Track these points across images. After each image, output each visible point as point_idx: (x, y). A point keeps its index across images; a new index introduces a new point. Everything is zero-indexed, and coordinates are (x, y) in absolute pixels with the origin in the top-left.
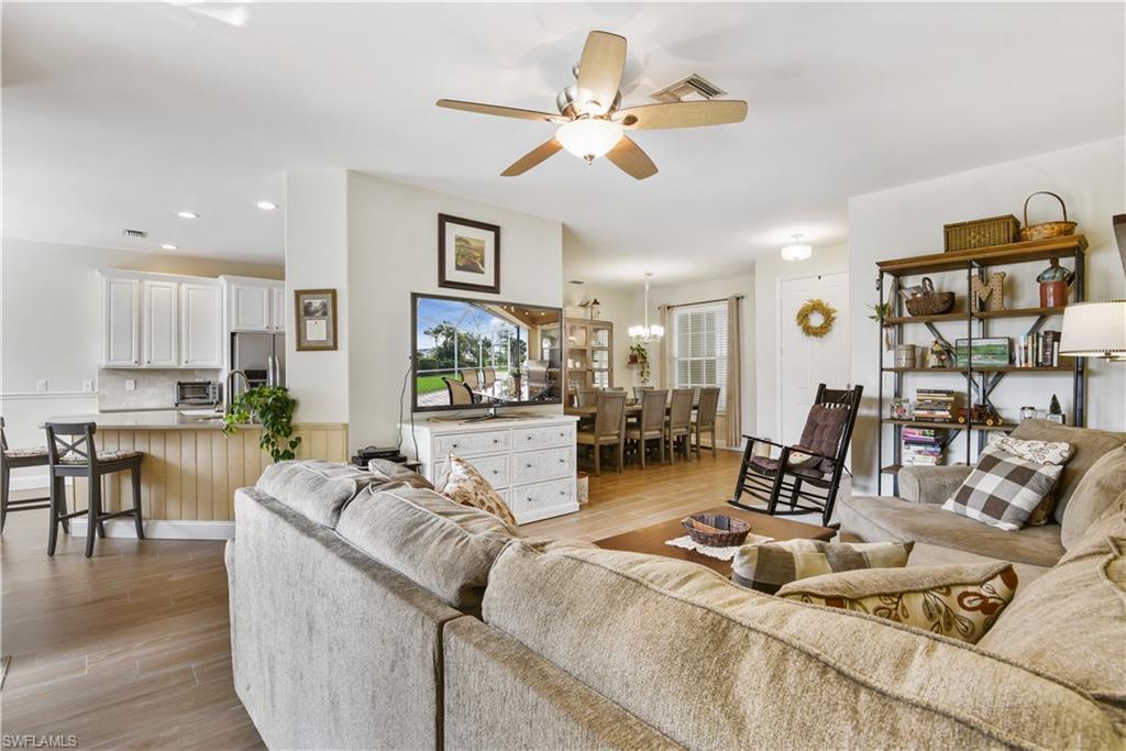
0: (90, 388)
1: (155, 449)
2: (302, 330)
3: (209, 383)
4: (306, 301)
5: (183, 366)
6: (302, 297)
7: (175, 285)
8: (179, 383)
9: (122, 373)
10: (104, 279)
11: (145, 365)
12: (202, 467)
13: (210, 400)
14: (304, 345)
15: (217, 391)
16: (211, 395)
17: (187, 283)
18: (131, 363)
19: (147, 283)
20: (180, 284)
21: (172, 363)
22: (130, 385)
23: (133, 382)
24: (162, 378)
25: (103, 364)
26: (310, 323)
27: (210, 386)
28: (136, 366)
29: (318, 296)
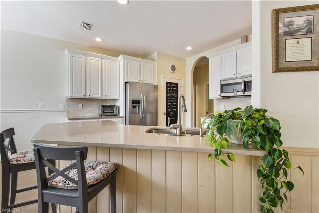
0: (63, 107)
1: (128, 163)
2: (281, 51)
3: (114, 106)
4: (287, 20)
5: (104, 97)
6: (282, 16)
7: (100, 59)
8: (102, 106)
9: (77, 100)
10: (70, 54)
11: (88, 97)
12: (171, 182)
13: (115, 114)
14: (283, 65)
15: (117, 109)
16: (115, 111)
17: (106, 59)
18: (81, 96)
19: (89, 58)
20: (102, 59)
21: (99, 96)
22: (80, 106)
23: (82, 104)
24: (94, 103)
25: (69, 95)
26: (290, 43)
27: (115, 107)
28: (84, 97)
29: (303, 13)
